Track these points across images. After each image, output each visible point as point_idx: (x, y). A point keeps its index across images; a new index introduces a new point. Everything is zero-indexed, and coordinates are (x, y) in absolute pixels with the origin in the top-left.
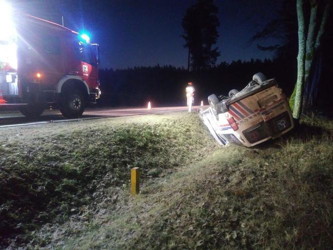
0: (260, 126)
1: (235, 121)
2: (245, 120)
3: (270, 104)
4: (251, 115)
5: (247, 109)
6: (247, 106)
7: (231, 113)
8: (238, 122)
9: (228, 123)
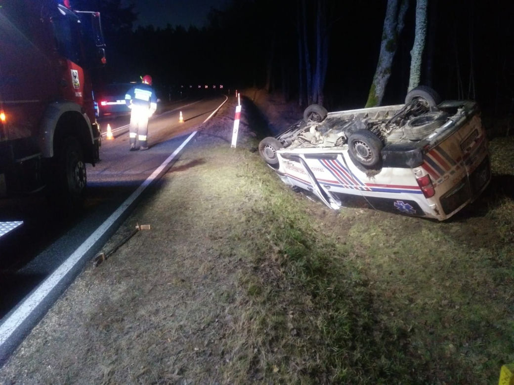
0: (463, 185)
1: (431, 182)
2: (445, 177)
3: (471, 145)
4: (454, 168)
5: (447, 157)
6: (448, 153)
7: (426, 168)
8: (435, 182)
9: (417, 185)
